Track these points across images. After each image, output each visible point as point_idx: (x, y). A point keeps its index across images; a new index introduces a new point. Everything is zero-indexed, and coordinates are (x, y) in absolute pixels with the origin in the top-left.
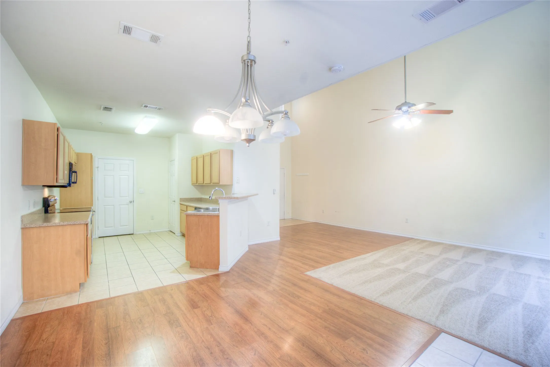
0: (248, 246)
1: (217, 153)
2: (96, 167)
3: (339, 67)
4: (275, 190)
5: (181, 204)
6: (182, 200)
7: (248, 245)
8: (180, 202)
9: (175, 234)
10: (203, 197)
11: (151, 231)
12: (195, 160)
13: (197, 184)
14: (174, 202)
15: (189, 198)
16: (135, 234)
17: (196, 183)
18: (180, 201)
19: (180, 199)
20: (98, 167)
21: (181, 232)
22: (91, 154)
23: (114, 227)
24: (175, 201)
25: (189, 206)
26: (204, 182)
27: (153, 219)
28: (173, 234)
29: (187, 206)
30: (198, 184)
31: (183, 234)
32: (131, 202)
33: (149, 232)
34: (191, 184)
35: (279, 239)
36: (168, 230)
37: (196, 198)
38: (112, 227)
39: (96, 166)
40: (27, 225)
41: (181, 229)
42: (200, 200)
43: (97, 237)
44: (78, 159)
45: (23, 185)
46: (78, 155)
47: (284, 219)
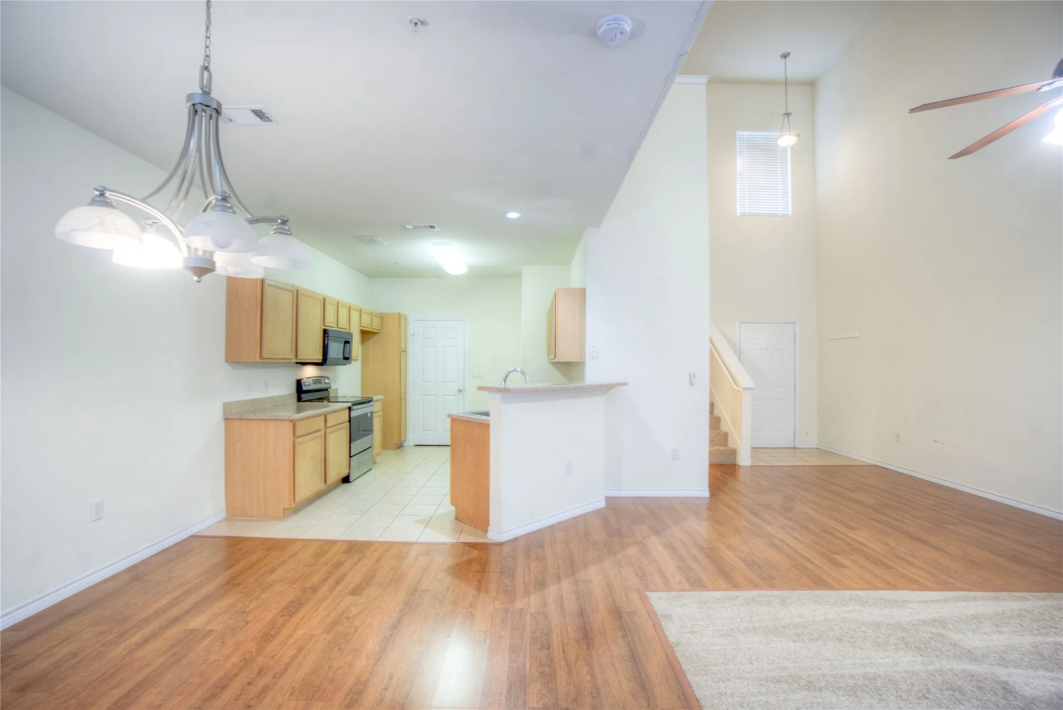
0: (604, 498)
3: (608, 25)
7: (606, 497)
20: (414, 334)
22: (399, 314)
32: (460, 391)
34: (547, 360)
39: (412, 333)
43: (412, 444)
44: (382, 322)
45: (227, 361)
46: (382, 317)
47: (793, 447)
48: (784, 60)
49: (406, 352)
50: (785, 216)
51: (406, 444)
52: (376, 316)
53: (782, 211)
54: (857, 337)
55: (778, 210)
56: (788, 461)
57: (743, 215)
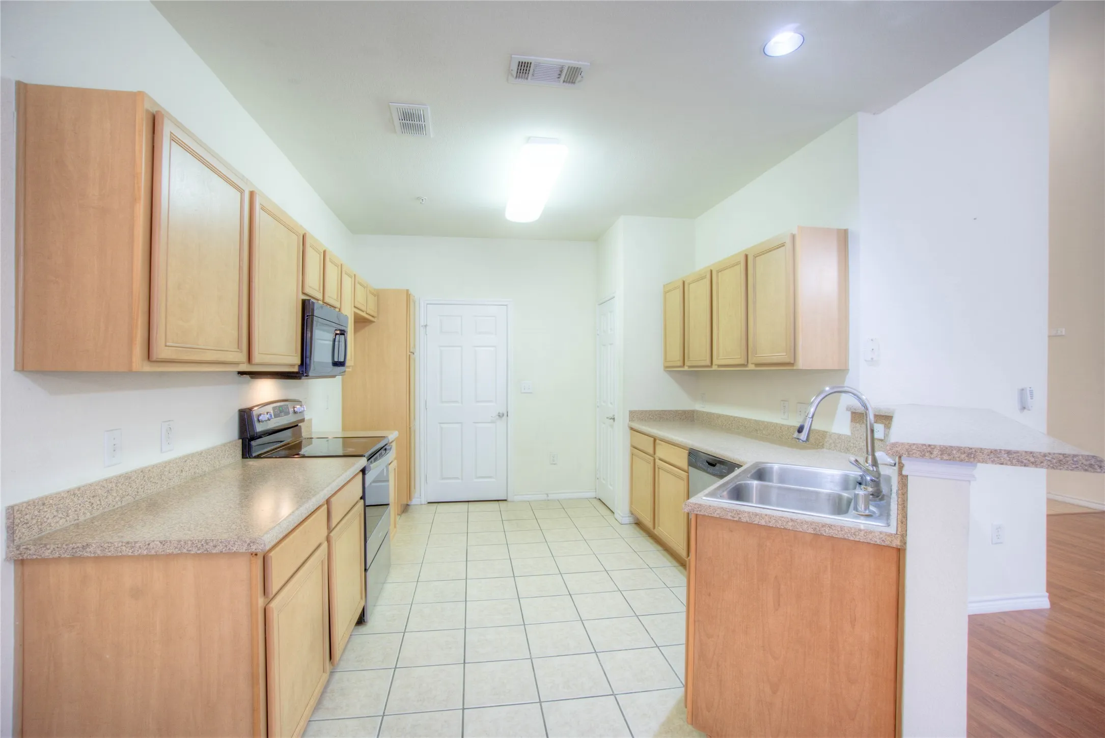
1: (783, 245)
2: (422, 326)
4: (1031, 392)
5: (632, 429)
6: (634, 415)
8: (630, 421)
9: (614, 513)
10: (698, 407)
11: (551, 497)
12: (678, 294)
13: (686, 368)
14: (612, 420)
15: (655, 411)
16: (511, 502)
17: (680, 363)
18: (631, 419)
19: (631, 412)
20: (426, 326)
21: (632, 514)
22: (407, 291)
23: (462, 479)
24: (614, 419)
25: (662, 440)
26: (715, 361)
27: (554, 464)
28: (609, 512)
29: (655, 440)
30: (690, 367)
31: (638, 519)
32: (500, 416)
33: (544, 497)
34: (662, 368)
35: (1043, 602)
36: (593, 495)
37: (677, 411)
38: (457, 478)
39: (422, 323)
40: (27, 549)
41: (631, 503)
42: (687, 418)
43: (424, 501)
44: (378, 304)
46: (378, 295)
49: (414, 353)
51: (415, 501)
52: (371, 294)
54: (1063, 335)
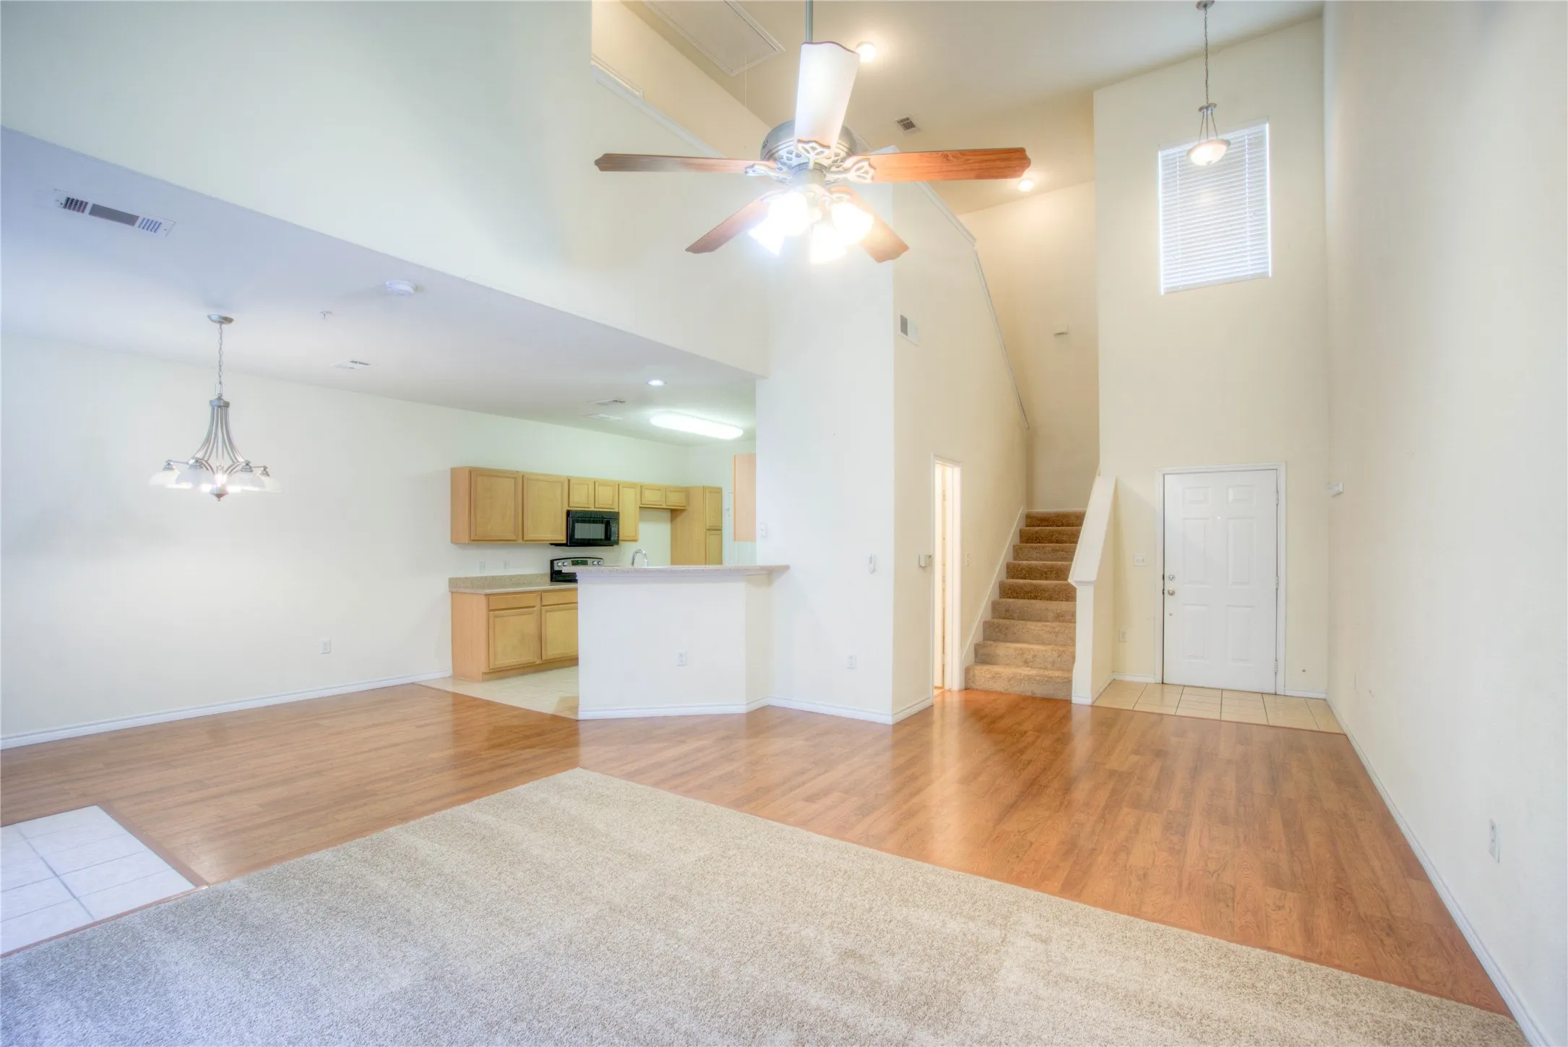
44: (687, 498)
45: (452, 542)
46: (687, 492)
47: (1274, 692)
48: (1202, 12)
49: (721, 530)
50: (1263, 276)
52: (671, 491)
53: (1252, 270)
55: (1246, 269)
56: (1253, 714)
57: (1172, 291)
